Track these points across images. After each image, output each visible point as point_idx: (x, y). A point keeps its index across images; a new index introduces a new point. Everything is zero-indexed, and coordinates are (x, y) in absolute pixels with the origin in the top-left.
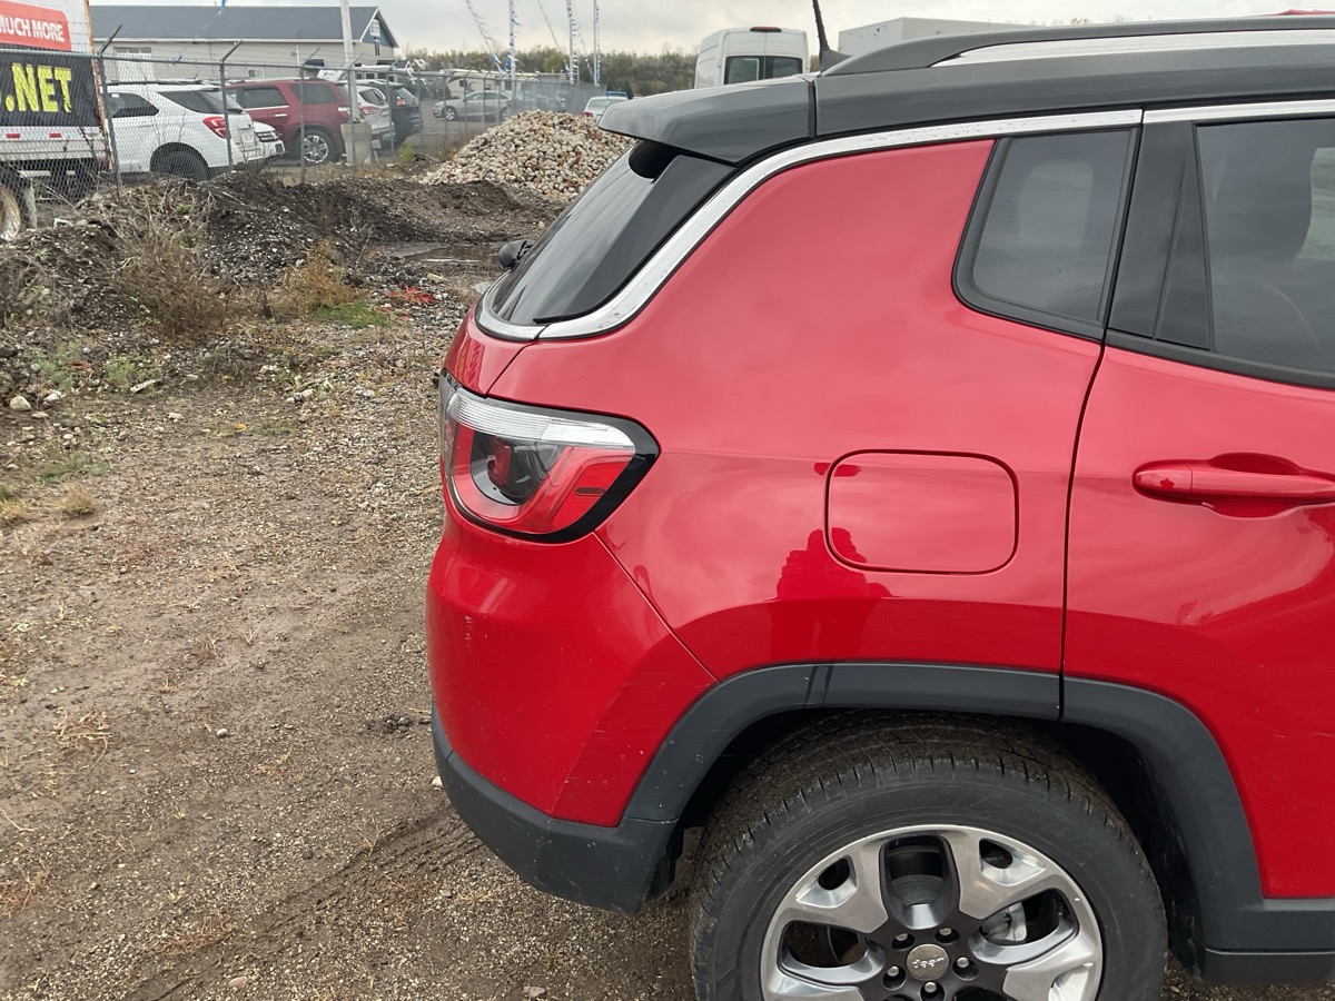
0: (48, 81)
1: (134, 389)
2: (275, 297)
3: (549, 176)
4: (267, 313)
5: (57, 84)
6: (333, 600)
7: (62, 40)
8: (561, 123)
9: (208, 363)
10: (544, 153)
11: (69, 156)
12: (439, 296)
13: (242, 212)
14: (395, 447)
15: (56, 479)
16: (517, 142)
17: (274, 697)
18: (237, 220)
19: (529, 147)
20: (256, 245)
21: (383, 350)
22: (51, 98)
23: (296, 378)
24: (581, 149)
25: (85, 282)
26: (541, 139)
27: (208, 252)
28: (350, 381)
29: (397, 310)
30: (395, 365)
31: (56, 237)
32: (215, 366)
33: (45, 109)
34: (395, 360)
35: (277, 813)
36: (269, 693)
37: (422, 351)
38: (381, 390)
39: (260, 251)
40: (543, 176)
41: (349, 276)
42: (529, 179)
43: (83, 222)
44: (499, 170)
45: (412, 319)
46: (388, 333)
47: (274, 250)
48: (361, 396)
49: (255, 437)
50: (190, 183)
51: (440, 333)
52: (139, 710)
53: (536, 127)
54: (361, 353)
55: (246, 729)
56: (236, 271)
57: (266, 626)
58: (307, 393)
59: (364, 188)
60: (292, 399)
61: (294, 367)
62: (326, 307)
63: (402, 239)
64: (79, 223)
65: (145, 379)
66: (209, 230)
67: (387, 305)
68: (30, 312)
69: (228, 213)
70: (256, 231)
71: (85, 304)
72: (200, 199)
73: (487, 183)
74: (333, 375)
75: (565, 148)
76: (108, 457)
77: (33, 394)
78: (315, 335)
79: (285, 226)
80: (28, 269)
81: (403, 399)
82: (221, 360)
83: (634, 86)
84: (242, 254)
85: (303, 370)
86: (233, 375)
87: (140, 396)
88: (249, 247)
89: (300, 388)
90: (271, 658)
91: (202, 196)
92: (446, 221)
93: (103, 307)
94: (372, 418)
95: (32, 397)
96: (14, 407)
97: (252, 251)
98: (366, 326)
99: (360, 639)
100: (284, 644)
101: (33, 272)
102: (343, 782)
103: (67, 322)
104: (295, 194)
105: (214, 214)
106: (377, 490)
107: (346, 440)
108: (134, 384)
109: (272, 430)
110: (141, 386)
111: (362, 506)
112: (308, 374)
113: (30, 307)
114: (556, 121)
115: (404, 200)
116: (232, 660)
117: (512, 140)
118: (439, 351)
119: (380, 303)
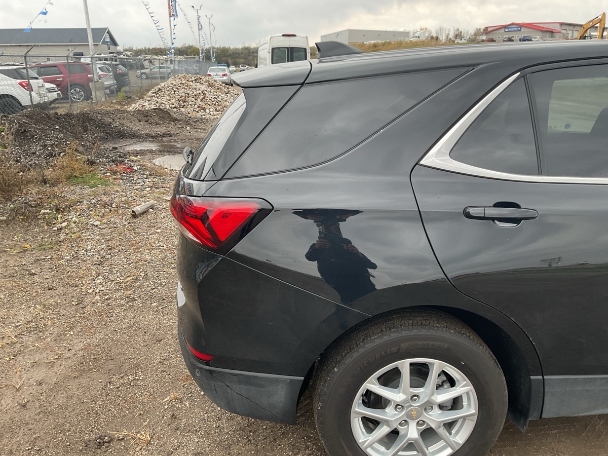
2: (49, 173)
3: (191, 105)
4: (45, 182)
6: (70, 355)
8: (196, 80)
9: (13, 210)
10: (188, 94)
12: (135, 168)
13: (33, 130)
14: (110, 254)
16: (175, 89)
18: (30, 134)
19: (181, 92)
20: (40, 146)
21: (106, 199)
23: (59, 217)
24: (206, 92)
26: (186, 87)
27: (15, 151)
28: (87, 216)
29: (114, 176)
30: (111, 207)
32: (16, 211)
34: (111, 204)
36: (27, 424)
37: (126, 198)
38: (103, 221)
39: (42, 149)
40: (188, 105)
41: (88, 160)
42: (181, 106)
44: (166, 103)
45: (121, 181)
46: (108, 189)
47: (49, 148)
48: (93, 225)
49: (34, 252)
50: (4, 116)
51: (136, 187)
53: (184, 82)
54: (94, 201)
55: (11, 452)
56: (30, 160)
57: (29, 375)
58: (64, 224)
59: (99, 114)
60: (56, 228)
61: (58, 210)
62: (76, 177)
63: (119, 138)
66: (15, 140)
67: (108, 174)
69: (25, 131)
70: (40, 139)
72: (10, 124)
73: (161, 109)
74: (78, 213)
75: (198, 92)
78: (70, 192)
79: (55, 136)
81: (115, 225)
82: (19, 208)
83: (230, 62)
84: (33, 151)
85: (63, 212)
86: (25, 216)
88: (36, 148)
89: (60, 222)
90: (30, 398)
91: (11, 122)
92: (141, 128)
94: (98, 237)
97: (38, 149)
98: (97, 186)
99: (84, 381)
100: (39, 388)
104: (64, 118)
105: (18, 131)
106: (99, 281)
107: (83, 251)
109: (43, 247)
111: (90, 291)
112: (65, 214)
114: (193, 79)
115: (120, 119)
116: (6, 401)
117: (172, 89)
118: (135, 197)
119: (104, 173)
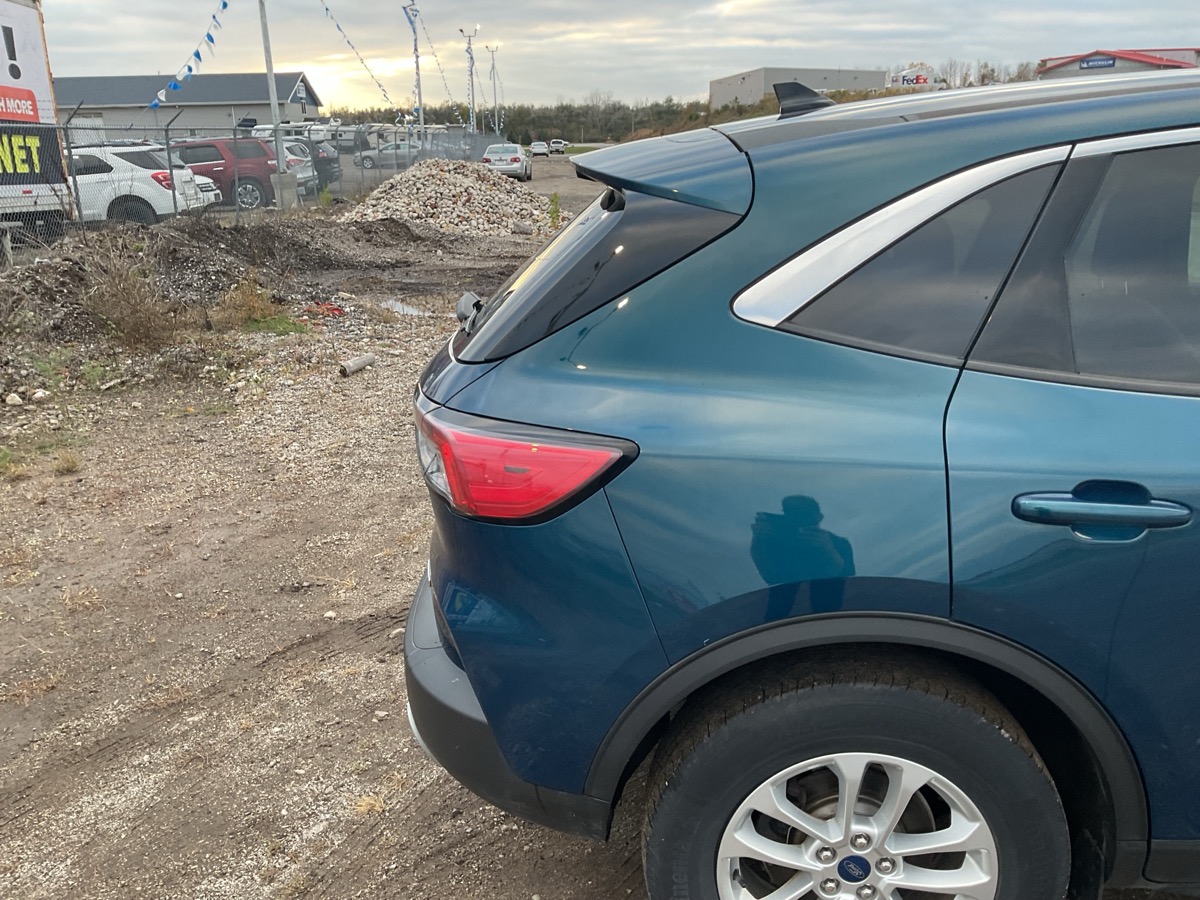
0: (21, 148)
1: (103, 387)
2: (215, 314)
3: (445, 212)
4: (209, 326)
5: (28, 150)
6: (257, 518)
7: (31, 113)
8: (455, 169)
9: (162, 365)
10: (441, 194)
11: (39, 209)
12: (347, 310)
13: (187, 249)
14: (308, 419)
15: (48, 450)
16: (419, 185)
17: (216, 575)
18: (183, 255)
19: (429, 189)
20: (198, 274)
21: (302, 351)
22: (23, 161)
23: (232, 374)
24: (472, 190)
25: (62, 306)
26: (438, 182)
27: (160, 281)
28: (275, 374)
29: (313, 321)
30: (310, 362)
31: (37, 272)
32: (167, 368)
33: (18, 171)
34: (310, 358)
35: (218, 637)
36: (212, 574)
37: (332, 350)
38: (298, 380)
39: (202, 279)
40: (440, 213)
41: (274, 296)
42: (429, 215)
43: (58, 260)
44: (403, 209)
45: (325, 328)
46: (305, 337)
47: (213, 278)
48: (283, 385)
49: (199, 417)
50: (143, 227)
51: (347, 337)
52: (120, 586)
53: (434, 172)
54: (283, 354)
55: (196, 594)
56: (182, 295)
57: (209, 536)
58: (240, 384)
59: (289, 227)
60: (228, 390)
61: (230, 366)
62: (256, 321)
63: (321, 268)
64: (55, 260)
65: (111, 380)
66: (159, 264)
67: (305, 317)
68: (18, 330)
69: (175, 249)
70: (198, 263)
71: (62, 323)
72: (152, 239)
73: (392, 220)
74: (260, 370)
75: (458, 190)
76: (87, 434)
77: (23, 393)
78: (246, 341)
79: (221, 259)
80: (15, 297)
81: (315, 386)
82: (172, 363)
83: (532, 134)
84: (187, 282)
85: (237, 368)
86: (182, 373)
87: (108, 392)
88: (192, 276)
89: (235, 380)
90: (213, 554)
91: (153, 236)
92: (358, 252)
93: (77, 325)
94: (291, 400)
95: (23, 395)
96: (10, 403)
97: (195, 279)
98: (288, 334)
99: (278, 540)
100: (223, 545)
101: (20, 300)
102: (262, 618)
103: (48, 338)
104: (232, 234)
105: (163, 250)
106: (293, 448)
107: (270, 415)
108: (103, 384)
109: (212, 412)
110: (108, 385)
111: (282, 459)
112: (241, 370)
113: (17, 327)
114: (451, 167)
115: (323, 236)
116: (186, 555)
117: (414, 184)
118: (345, 350)
119: (299, 316)
